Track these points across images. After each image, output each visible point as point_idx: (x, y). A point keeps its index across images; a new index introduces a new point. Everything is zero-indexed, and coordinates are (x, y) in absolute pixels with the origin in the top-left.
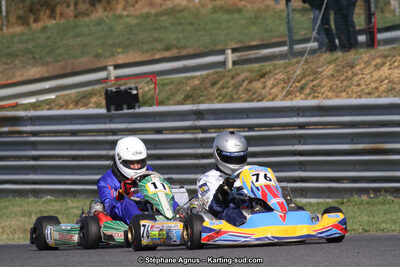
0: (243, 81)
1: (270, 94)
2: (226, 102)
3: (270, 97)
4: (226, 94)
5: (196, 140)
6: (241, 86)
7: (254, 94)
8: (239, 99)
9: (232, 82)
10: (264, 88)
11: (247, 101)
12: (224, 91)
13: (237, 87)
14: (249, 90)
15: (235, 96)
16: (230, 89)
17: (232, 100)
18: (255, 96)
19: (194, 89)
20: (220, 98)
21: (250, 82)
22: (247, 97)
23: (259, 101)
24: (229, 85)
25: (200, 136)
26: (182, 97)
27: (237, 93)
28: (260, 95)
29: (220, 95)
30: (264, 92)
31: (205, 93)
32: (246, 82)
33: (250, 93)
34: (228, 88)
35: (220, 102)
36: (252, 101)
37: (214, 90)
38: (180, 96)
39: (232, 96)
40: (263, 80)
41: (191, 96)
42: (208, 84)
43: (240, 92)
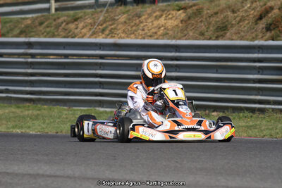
0: (62, 23)
1: (81, 33)
2: (50, 37)
3: (81, 35)
4: (50, 32)
5: (27, 63)
6: (60, 26)
7: (69, 32)
8: (58, 36)
9: (54, 23)
10: (77, 28)
11: (65, 37)
12: (48, 30)
13: (58, 27)
14: (66, 30)
15: (56, 33)
16: (53, 28)
17: (53, 36)
18: (70, 34)
19: (27, 27)
20: (45, 34)
21: (67, 24)
22: (64, 35)
23: (73, 37)
24: (52, 25)
25: (30, 60)
27: (57, 31)
28: (74, 33)
29: (45, 32)
30: (76, 31)
31: (35, 30)
32: (64, 24)
33: (67, 32)
34: (51, 27)
35: (45, 37)
36: (67, 37)
37: (41, 28)
38: (17, 31)
39: (53, 33)
40: (76, 23)
41: (25, 32)
42: (37, 24)
43: (60, 30)
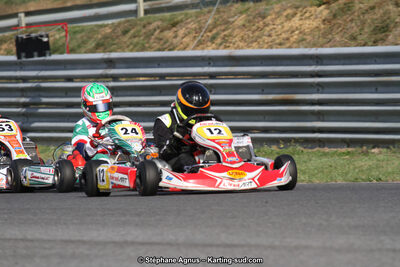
0: (155, 30)
1: (182, 43)
2: (138, 51)
3: (181, 46)
4: (138, 43)
6: (153, 34)
7: (165, 43)
8: (150, 48)
9: (144, 31)
10: (176, 37)
11: (159, 50)
12: (136, 40)
13: (148, 36)
14: (161, 39)
15: (147, 45)
16: (142, 38)
17: (143, 49)
18: (166, 45)
19: (106, 37)
20: (131, 47)
21: (162, 31)
22: (158, 46)
23: (170, 50)
24: (141, 33)
25: (112, 84)
26: (93, 45)
27: (148, 42)
28: (172, 44)
29: (131, 44)
30: (175, 41)
31: (116, 41)
32: (158, 31)
33: (162, 42)
34: (140, 36)
35: (131, 51)
36: (163, 50)
37: (126, 39)
38: (91, 44)
39: (143, 45)
40: (175, 29)
41: (102, 45)
42: (120, 33)
43: (152, 41)
